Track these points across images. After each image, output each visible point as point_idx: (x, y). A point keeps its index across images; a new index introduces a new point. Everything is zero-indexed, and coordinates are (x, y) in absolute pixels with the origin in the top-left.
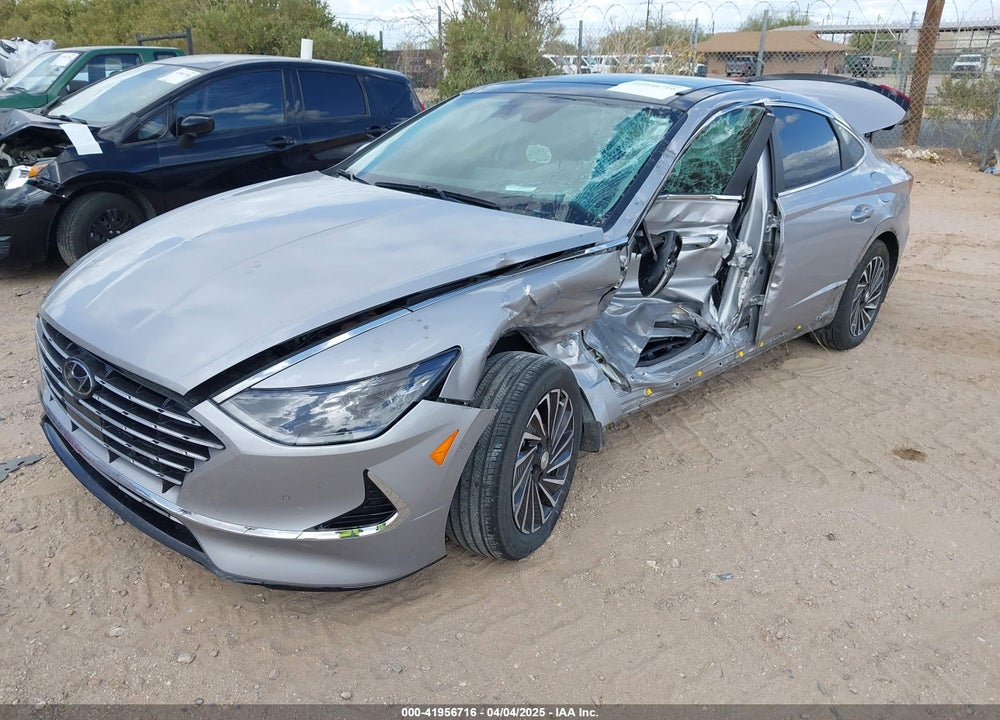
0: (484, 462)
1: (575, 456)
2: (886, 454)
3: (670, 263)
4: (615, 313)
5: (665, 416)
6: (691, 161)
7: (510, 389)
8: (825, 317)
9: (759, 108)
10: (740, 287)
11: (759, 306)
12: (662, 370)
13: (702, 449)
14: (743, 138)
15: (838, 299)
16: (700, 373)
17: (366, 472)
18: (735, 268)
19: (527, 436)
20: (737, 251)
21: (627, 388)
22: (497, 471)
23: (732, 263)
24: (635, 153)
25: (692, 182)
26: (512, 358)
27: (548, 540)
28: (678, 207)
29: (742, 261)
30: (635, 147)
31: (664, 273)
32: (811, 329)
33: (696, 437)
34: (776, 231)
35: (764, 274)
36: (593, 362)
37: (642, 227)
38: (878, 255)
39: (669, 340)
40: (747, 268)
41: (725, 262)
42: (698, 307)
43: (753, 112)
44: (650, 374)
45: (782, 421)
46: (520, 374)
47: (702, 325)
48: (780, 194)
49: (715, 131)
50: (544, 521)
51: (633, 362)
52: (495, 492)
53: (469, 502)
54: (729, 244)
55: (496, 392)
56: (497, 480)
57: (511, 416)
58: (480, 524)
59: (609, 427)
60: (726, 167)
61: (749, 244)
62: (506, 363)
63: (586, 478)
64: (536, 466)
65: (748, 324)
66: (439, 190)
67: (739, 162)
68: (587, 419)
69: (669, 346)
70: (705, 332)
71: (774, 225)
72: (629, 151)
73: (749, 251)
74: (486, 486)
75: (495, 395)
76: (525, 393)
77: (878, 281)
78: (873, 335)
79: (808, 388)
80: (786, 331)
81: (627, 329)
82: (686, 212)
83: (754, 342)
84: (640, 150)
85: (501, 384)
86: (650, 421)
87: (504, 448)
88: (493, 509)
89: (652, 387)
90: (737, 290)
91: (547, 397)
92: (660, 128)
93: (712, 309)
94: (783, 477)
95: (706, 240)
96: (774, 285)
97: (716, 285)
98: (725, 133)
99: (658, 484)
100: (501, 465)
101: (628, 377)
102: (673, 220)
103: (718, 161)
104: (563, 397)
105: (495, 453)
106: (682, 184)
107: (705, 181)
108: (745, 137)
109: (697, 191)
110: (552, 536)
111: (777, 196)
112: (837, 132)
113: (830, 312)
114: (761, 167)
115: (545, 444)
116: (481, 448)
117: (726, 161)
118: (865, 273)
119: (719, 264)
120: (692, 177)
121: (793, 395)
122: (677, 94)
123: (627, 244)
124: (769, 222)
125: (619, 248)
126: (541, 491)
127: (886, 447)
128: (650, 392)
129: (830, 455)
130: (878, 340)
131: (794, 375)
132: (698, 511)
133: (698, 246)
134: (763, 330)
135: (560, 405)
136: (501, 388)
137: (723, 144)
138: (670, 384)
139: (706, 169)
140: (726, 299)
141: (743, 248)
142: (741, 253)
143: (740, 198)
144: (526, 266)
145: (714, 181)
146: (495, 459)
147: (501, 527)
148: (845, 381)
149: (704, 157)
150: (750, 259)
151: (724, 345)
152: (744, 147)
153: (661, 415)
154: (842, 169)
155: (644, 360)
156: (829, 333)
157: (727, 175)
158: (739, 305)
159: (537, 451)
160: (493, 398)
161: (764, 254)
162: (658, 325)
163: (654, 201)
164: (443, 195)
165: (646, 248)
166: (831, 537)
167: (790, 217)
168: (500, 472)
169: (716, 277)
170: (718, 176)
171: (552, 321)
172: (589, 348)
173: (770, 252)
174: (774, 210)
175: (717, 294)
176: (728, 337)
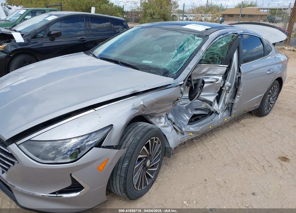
0: (122, 167)
1: (162, 159)
2: (275, 159)
3: (200, 90)
4: (181, 105)
5: (198, 140)
6: (210, 53)
7: (134, 139)
8: (256, 106)
9: (235, 35)
10: (226, 97)
11: (233, 103)
12: (196, 126)
13: (209, 154)
14: (229, 45)
15: (261, 100)
16: (210, 127)
17: (71, 174)
18: (225, 90)
19: (140, 156)
20: (226, 84)
21: (183, 134)
22: (126, 172)
23: (224, 88)
24: (189, 50)
25: (210, 60)
26: (137, 126)
27: (149, 191)
28: (205, 68)
29: (227, 88)
30: (189, 48)
31: (197, 93)
32: (251, 110)
33: (208, 149)
34: (239, 78)
35: (235, 92)
36: (170, 125)
37: (190, 77)
38: (276, 85)
39: (200, 115)
40: (229, 90)
41: (221, 88)
42: (211, 104)
43: (233, 36)
44: (192, 128)
45: (239, 143)
46: (138, 133)
47: (212, 110)
48: (241, 65)
49: (219, 43)
50: (148, 184)
51: (186, 123)
52: (125, 179)
53: (116, 181)
54: (223, 82)
55: (129, 140)
56: (126, 174)
57: (133, 150)
58: (120, 189)
59: (175, 148)
60: (223, 55)
61: (230, 82)
62: (134, 128)
63: (167, 164)
64: (145, 165)
65: (228, 109)
66: (119, 61)
67: (227, 54)
68: (167, 146)
69: (200, 117)
70: (213, 112)
71: (239, 76)
72: (187, 49)
73: (230, 84)
74: (122, 177)
75: (128, 141)
76: (139, 141)
77: (275, 93)
78: (273, 111)
79: (249, 131)
80: (242, 111)
81: (185, 111)
82: (208, 70)
83: (230, 115)
84: (191, 49)
85: (131, 136)
86: (193, 142)
87: (129, 163)
88: (125, 185)
89: (193, 132)
90: (225, 98)
91: (149, 141)
92: (198, 41)
93: (216, 104)
94: (237, 166)
95: (214, 80)
96: (238, 96)
97: (218, 96)
98: (222, 43)
99: (193, 168)
100: (128, 169)
101: (184, 129)
102: (203, 73)
103: (220, 53)
104: (156, 140)
105: (126, 164)
106: (207, 61)
107: (215, 60)
108: (230, 45)
109: (212, 63)
110: (151, 189)
111: (240, 66)
112: (263, 43)
113: (257, 105)
114: (235, 55)
115: (149, 157)
116: (120, 162)
117: (223, 53)
118: (270, 91)
119: (219, 88)
120: (210, 58)
121: (244, 133)
122: (206, 29)
123: (183, 84)
124: (237, 74)
125: (181, 85)
126: (147, 174)
127: (276, 156)
128: (192, 134)
129: (255, 158)
130: (274, 113)
131: (244, 126)
132: (206, 180)
133: (212, 82)
134: (234, 111)
135: (155, 142)
136: (130, 139)
137: (222, 47)
138: (200, 131)
139: (216, 56)
140: (221, 100)
141: (228, 83)
142: (227, 85)
143: (227, 66)
144: (142, 93)
145: (218, 60)
146: (126, 167)
147: (128, 191)
148: (262, 128)
149: (215, 52)
150: (230, 87)
151: (220, 117)
152: (229, 48)
153: (197, 139)
154: (264, 56)
155: (191, 122)
156: (257, 111)
157: (223, 58)
158: (226, 103)
159: (145, 160)
160: (127, 142)
161: (235, 86)
162: (196, 109)
163: (195, 67)
164: (120, 63)
165: (191, 85)
166: (254, 194)
167: (245, 73)
168: (127, 172)
169: (218, 93)
170: (220, 58)
171: (154, 112)
172: (169, 119)
173: (237, 85)
174: (239, 70)
175: (218, 99)
176: (221, 114)
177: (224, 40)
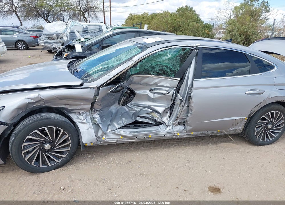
4: (130, 110)
6: (158, 65)
8: (236, 130)
16: (150, 136)
18: (177, 103)
19: (30, 137)
20: (177, 98)
23: (175, 102)
25: (161, 72)
28: (156, 79)
29: (179, 101)
40: (180, 104)
44: (123, 132)
48: (195, 80)
50: (50, 165)
54: (175, 95)
60: (174, 68)
61: (182, 96)
65: (185, 124)
69: (142, 125)
70: (162, 123)
80: (211, 131)
81: (130, 116)
82: (160, 82)
83: (186, 131)
90: (178, 111)
91: (45, 128)
95: (165, 92)
96: (191, 112)
98: (167, 56)
103: (170, 66)
106: (156, 72)
107: (166, 72)
109: (163, 75)
113: (238, 128)
117: (174, 66)
118: (264, 116)
119: (172, 101)
120: (160, 70)
124: (190, 89)
126: (48, 156)
128: (122, 138)
133: (163, 94)
137: (170, 60)
138: (133, 137)
139: (165, 68)
140: (174, 113)
141: (180, 97)
143: (179, 79)
149: (162, 64)
150: (181, 101)
151: (168, 129)
154: (249, 74)
155: (126, 127)
157: (175, 71)
158: (177, 117)
169: (171, 105)
170: (171, 71)
174: (192, 85)
176: (171, 127)
177: (168, 52)
